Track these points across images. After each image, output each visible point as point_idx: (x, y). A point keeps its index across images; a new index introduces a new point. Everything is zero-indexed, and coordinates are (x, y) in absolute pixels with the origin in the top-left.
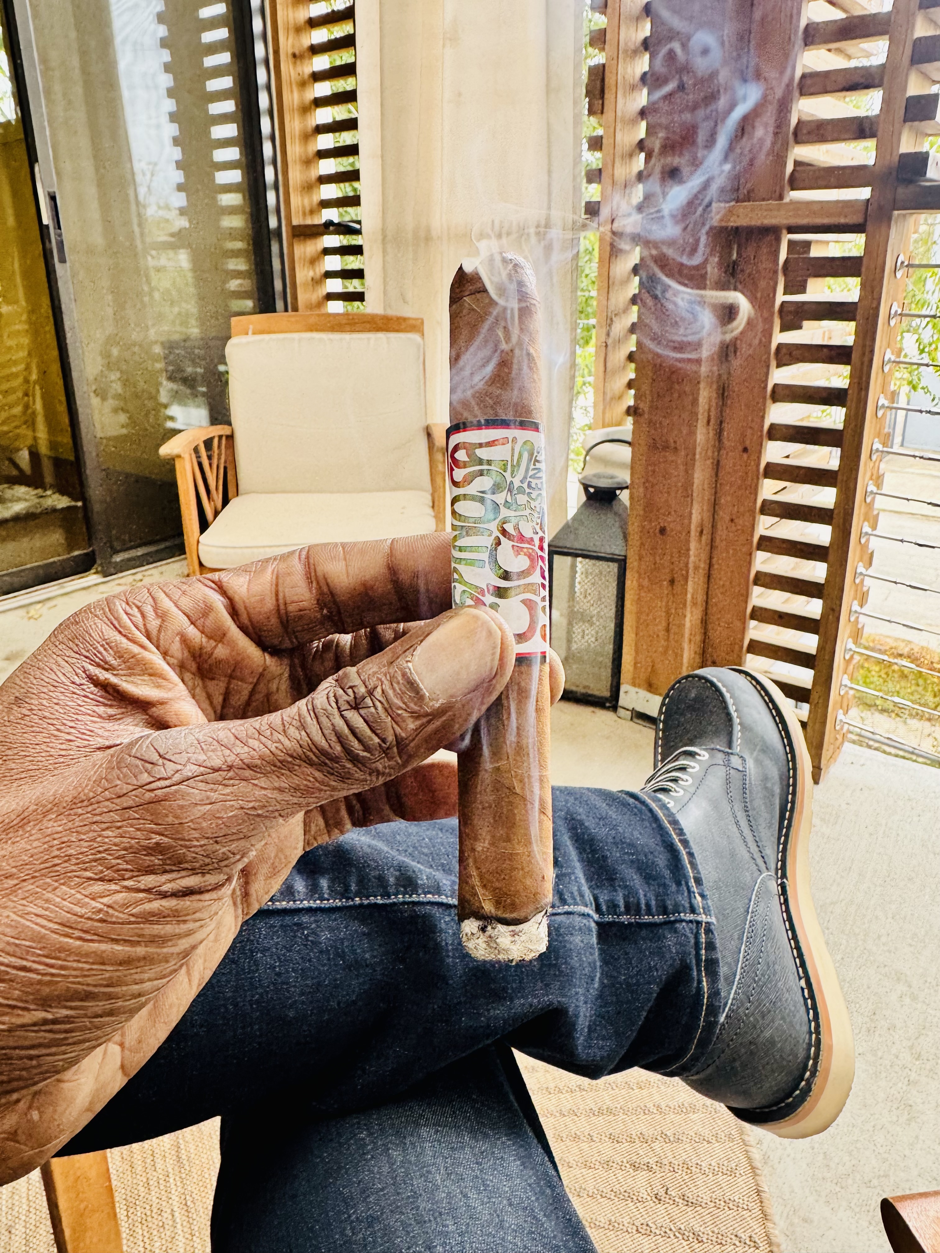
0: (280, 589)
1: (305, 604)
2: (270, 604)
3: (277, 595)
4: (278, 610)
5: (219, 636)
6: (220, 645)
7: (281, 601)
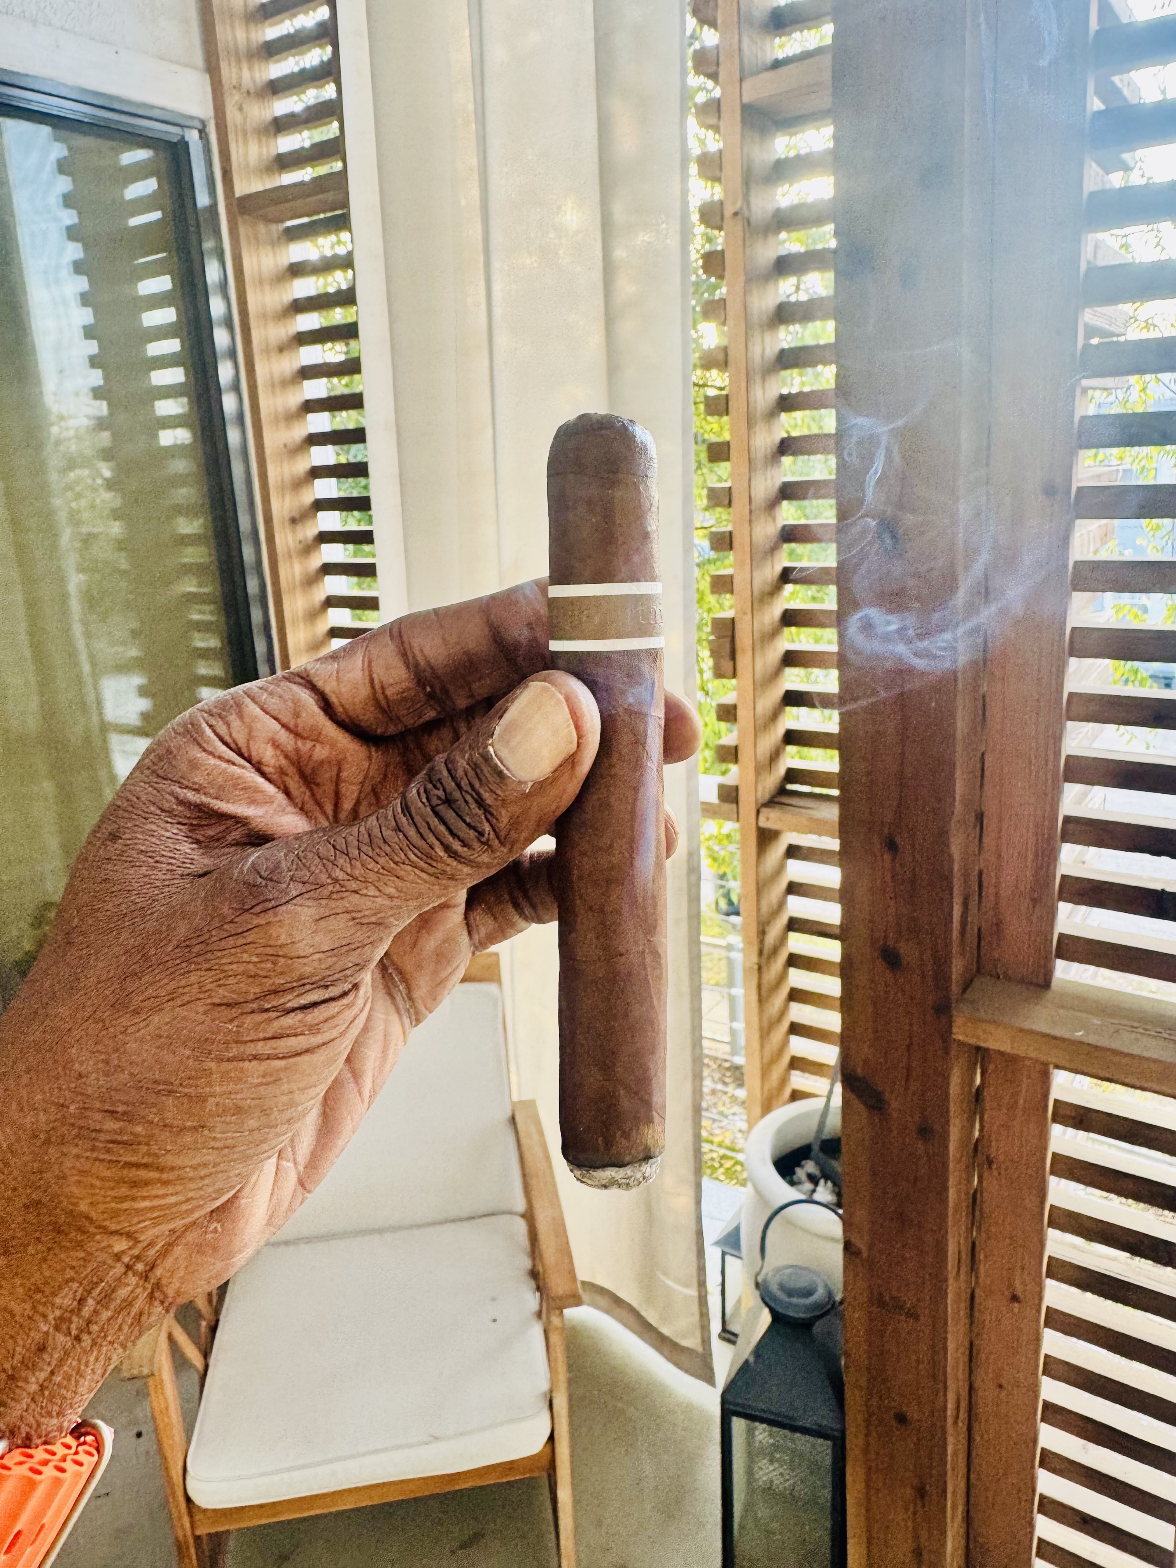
0: (375, 676)
1: (405, 685)
2: (364, 691)
3: (372, 681)
4: (376, 699)
5: (316, 737)
6: (318, 746)
7: (377, 686)
